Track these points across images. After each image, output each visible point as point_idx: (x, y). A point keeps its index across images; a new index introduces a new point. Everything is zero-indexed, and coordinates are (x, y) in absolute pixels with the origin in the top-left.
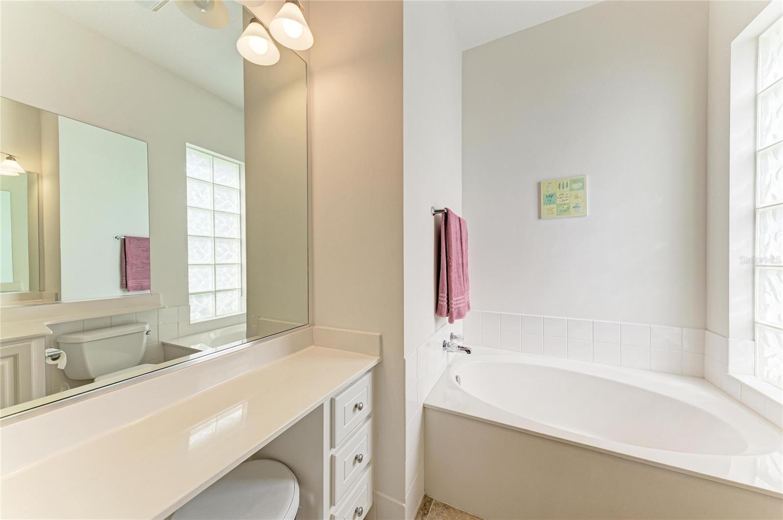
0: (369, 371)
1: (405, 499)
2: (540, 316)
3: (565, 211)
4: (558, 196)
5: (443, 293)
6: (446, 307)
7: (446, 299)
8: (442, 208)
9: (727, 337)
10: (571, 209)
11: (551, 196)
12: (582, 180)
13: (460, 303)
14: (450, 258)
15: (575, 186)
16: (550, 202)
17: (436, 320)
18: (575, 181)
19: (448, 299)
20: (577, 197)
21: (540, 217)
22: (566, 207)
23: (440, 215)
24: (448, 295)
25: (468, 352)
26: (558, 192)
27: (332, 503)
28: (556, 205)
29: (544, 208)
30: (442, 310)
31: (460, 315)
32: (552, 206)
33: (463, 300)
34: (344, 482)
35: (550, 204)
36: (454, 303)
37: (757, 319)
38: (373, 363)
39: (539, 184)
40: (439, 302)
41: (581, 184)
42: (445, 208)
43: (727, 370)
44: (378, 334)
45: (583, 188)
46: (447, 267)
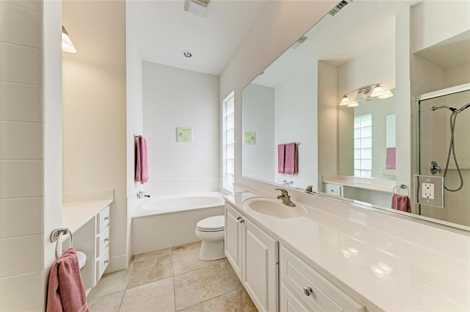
0: (108, 205)
1: (126, 253)
2: (177, 179)
3: (186, 140)
4: (183, 134)
5: (138, 171)
6: (140, 177)
7: (140, 174)
8: (138, 135)
9: (222, 178)
10: (187, 139)
11: (181, 134)
12: (190, 130)
13: (146, 176)
14: (142, 157)
15: (189, 131)
16: (181, 136)
17: (135, 183)
18: (188, 130)
19: (141, 174)
20: (189, 135)
21: (177, 141)
22: (186, 138)
23: (137, 138)
24: (141, 172)
25: (149, 196)
26: (183, 132)
27: (98, 256)
28: (182, 137)
29: (179, 138)
30: (138, 179)
31: (146, 181)
32: (181, 137)
33: (147, 175)
34: (102, 248)
35: (180, 136)
36: (144, 176)
37: (227, 173)
38: (111, 201)
39: (177, 128)
40: (137, 176)
41: (190, 131)
42: (140, 136)
43: (222, 187)
44: (113, 189)
45: (191, 132)
46: (141, 160)
